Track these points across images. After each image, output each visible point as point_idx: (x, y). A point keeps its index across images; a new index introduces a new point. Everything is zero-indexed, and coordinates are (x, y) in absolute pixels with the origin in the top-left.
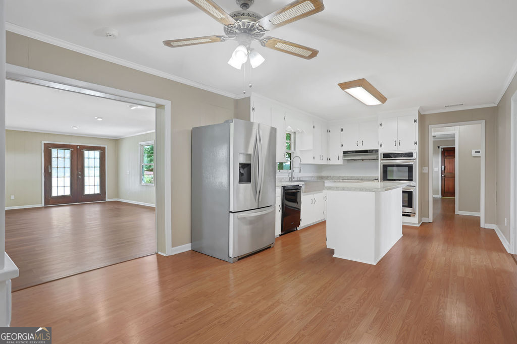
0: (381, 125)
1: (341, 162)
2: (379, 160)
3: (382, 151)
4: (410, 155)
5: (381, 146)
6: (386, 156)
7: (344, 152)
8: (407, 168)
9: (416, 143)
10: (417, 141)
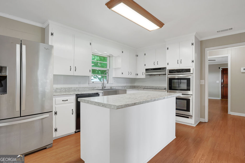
0: (168, 49)
1: (144, 76)
2: (167, 75)
3: (169, 68)
4: (188, 70)
5: (168, 64)
6: (171, 71)
7: (146, 70)
8: (186, 81)
9: (193, 61)
10: (194, 59)
